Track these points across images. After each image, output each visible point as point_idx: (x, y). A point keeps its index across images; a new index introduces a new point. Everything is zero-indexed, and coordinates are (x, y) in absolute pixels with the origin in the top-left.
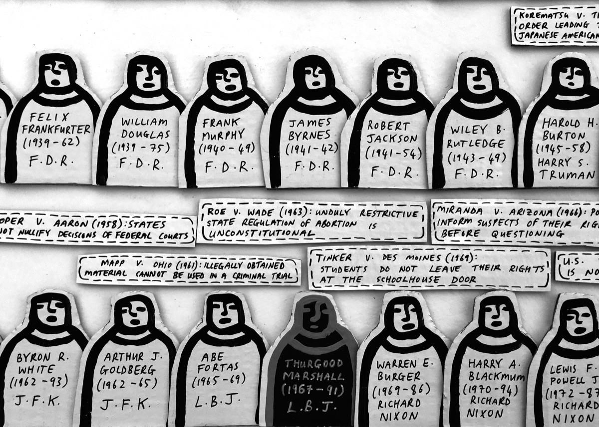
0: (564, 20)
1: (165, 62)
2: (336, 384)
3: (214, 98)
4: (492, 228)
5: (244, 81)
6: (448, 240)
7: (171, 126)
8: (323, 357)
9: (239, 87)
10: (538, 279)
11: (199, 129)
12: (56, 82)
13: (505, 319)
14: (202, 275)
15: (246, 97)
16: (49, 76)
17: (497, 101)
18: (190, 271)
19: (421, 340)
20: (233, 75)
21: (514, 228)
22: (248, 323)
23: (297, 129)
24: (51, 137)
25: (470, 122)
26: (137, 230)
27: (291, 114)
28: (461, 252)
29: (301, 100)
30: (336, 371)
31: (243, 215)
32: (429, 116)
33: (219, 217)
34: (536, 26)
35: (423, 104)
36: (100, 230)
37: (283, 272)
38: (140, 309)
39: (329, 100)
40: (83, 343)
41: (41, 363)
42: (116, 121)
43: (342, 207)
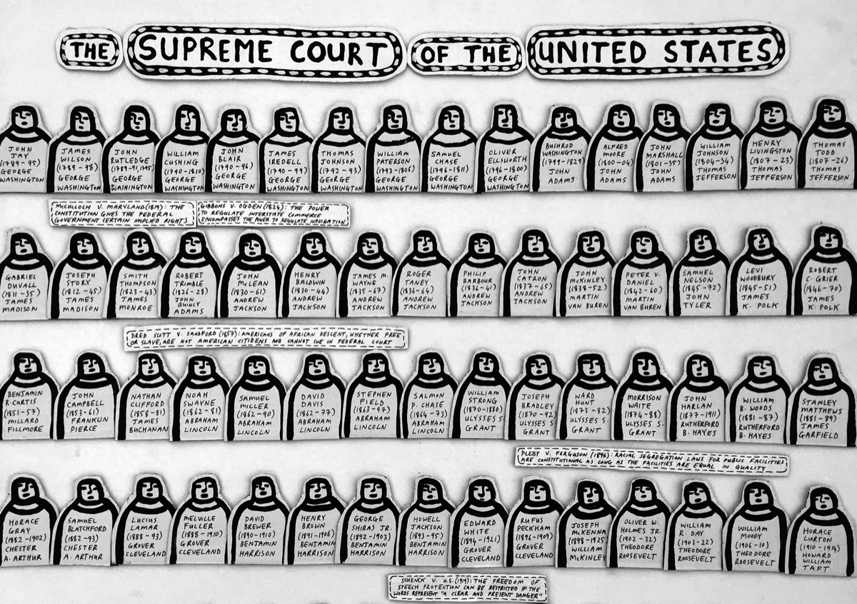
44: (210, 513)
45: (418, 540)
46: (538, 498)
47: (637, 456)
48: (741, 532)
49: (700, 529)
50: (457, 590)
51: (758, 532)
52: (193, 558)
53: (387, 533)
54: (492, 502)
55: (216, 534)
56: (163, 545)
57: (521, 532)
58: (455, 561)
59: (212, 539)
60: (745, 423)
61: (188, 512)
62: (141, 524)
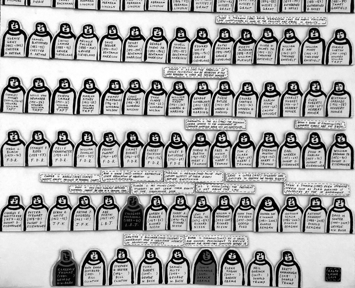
0: (199, 123)
1: (92, 133)
2: (138, 219)
3: (105, 143)
4: (180, 178)
5: (114, 138)
6: (168, 181)
7: (94, 150)
8: (135, 212)
9: (112, 140)
10: (191, 191)
11: (101, 151)
12: (62, 139)
13: (183, 202)
14: (102, 191)
15: (114, 143)
16: (60, 137)
17: (181, 144)
18: (99, 189)
19: (161, 207)
20: (111, 137)
21: (185, 178)
22: (115, 203)
23: (128, 151)
24: (61, 154)
25: (174, 150)
26: (85, 178)
27: (126, 147)
28: (172, 184)
29: (129, 143)
30: (138, 215)
31: (114, 174)
32: (163, 148)
33: (107, 175)
34: (192, 124)
35: (162, 145)
36: (75, 179)
37: (124, 190)
38: (86, 200)
39: (137, 143)
40: (71, 209)
41: (60, 214)
42: (79, 149)
43: (140, 172)
44: (91, 40)
45: (176, 53)
46: (225, 36)
47: (266, 18)
48: (307, 48)
49: (290, 48)
50: (191, 73)
51: (314, 48)
52: (83, 58)
53: (163, 50)
54: (206, 38)
55: (93, 48)
56: (71, 51)
57: (218, 50)
58: (191, 61)
59: (91, 50)
60: (310, 4)
61: (81, 38)
62: (62, 43)
